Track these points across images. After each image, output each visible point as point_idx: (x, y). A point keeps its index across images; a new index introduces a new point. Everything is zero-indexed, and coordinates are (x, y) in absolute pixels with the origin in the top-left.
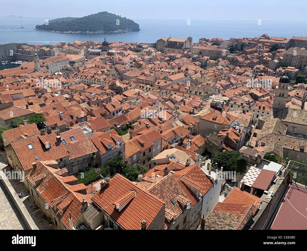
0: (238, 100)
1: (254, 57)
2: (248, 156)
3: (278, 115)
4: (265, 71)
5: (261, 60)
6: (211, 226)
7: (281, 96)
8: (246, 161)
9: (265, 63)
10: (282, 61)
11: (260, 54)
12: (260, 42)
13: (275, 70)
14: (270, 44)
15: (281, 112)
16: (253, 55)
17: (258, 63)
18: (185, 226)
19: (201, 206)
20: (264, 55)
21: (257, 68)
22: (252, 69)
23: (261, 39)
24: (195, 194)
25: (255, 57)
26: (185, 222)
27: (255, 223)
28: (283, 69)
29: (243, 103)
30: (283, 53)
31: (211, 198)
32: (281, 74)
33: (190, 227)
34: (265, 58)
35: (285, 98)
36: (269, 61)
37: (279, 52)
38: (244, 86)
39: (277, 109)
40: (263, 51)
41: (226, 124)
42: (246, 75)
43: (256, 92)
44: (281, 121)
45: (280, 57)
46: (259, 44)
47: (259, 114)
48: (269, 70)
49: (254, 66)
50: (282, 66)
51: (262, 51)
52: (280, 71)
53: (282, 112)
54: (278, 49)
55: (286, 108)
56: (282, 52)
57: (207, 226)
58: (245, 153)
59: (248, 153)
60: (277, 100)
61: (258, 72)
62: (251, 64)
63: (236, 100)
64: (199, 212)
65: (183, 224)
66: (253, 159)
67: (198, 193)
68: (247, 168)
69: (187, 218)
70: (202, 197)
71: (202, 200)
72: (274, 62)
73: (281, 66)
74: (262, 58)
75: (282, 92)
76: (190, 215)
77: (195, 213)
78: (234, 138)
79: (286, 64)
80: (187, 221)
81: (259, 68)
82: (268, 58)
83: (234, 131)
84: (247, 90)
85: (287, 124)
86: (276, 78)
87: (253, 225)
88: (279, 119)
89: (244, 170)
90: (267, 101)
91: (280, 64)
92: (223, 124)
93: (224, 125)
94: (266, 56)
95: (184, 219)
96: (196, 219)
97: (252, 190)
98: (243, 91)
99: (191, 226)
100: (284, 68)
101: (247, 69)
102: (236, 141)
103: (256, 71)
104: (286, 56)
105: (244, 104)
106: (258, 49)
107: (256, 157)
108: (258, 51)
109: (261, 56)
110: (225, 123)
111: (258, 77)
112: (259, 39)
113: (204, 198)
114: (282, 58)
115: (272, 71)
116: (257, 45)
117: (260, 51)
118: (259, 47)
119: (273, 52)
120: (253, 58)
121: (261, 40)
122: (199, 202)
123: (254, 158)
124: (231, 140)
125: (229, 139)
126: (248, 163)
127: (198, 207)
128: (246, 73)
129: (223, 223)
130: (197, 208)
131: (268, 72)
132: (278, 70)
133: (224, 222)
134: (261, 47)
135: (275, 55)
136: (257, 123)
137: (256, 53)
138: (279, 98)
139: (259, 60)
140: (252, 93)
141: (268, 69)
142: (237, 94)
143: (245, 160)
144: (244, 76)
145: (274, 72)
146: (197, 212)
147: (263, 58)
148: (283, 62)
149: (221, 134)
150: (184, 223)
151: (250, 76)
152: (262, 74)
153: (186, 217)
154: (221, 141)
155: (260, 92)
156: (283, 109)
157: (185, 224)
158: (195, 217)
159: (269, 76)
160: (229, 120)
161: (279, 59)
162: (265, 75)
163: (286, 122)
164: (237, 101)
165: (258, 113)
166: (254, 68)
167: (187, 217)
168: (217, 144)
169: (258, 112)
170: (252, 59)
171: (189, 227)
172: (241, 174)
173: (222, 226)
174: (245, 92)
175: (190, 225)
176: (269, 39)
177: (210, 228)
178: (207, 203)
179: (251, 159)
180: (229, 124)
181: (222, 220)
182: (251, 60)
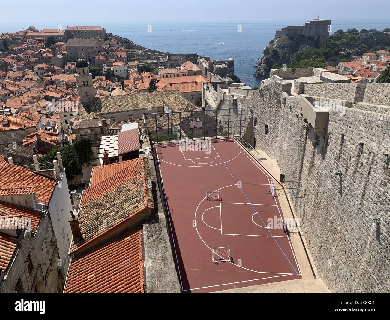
0: (30, 108)
1: (29, 55)
2: (89, 132)
3: (91, 109)
4: (51, 70)
5: (40, 58)
6: (94, 226)
7: (85, 85)
8: (89, 141)
9: (47, 60)
10: (67, 56)
11: (35, 51)
12: (29, 37)
13: (63, 67)
14: (43, 39)
15: (92, 105)
16: (27, 53)
17: (37, 62)
18: (35, 277)
19: (50, 226)
20: (42, 52)
21: (39, 69)
22: (33, 71)
23: (29, 32)
24: (29, 206)
25: (31, 56)
26: (32, 268)
27: (157, 182)
28: (72, 65)
29: (40, 109)
30: (64, 47)
31: (62, 210)
32: (71, 71)
33: (46, 276)
34: (44, 55)
35: (90, 87)
36: (50, 58)
37: (58, 46)
38: (32, 91)
39: (87, 103)
40: (38, 47)
41: (30, 126)
42: (29, 79)
43: (52, 94)
44: (97, 114)
45: (62, 51)
46: (28, 40)
47: (67, 119)
48: (55, 67)
49: (34, 66)
50: (70, 62)
51: (36, 46)
52: (69, 67)
53: (95, 105)
54: (56, 43)
55: (97, 98)
56: (62, 45)
57: (87, 232)
58: (82, 127)
59: (87, 125)
60: (82, 92)
61: (42, 73)
62: (29, 65)
63: (28, 108)
64: (52, 239)
65: (30, 275)
66: (97, 133)
67: (34, 203)
68: (93, 151)
69: (33, 259)
70: (47, 208)
71: (47, 214)
72: (58, 58)
73: (68, 62)
74: (40, 55)
75: (85, 80)
76: (37, 248)
77: (44, 244)
78: (51, 140)
79: (73, 59)
80: (35, 265)
81: (41, 68)
82: (48, 54)
83: (47, 132)
84: (39, 95)
85: (105, 116)
86: (69, 76)
87: (157, 186)
88: (94, 113)
89: (90, 156)
90: (70, 100)
91: (67, 60)
92: (25, 128)
93: (27, 128)
94: (44, 52)
95: (27, 261)
96: (50, 257)
97: (121, 158)
98: (33, 98)
99: (47, 272)
100: (73, 63)
101: (26, 71)
102: (55, 143)
103: (40, 73)
104: (68, 49)
105: (42, 110)
106: (30, 45)
107: (100, 126)
108: (31, 47)
109: (38, 53)
110: (28, 125)
111: (45, 79)
112: (26, 33)
113: (50, 209)
114: (65, 52)
115: (60, 68)
116: (26, 41)
117: (33, 47)
118: (30, 42)
119: (51, 46)
120: (28, 57)
121: (28, 34)
122: (44, 217)
123: (98, 130)
124: (48, 144)
125: (45, 144)
126: (92, 142)
127: (46, 231)
128: (26, 77)
129: (114, 206)
130: (44, 232)
131: (56, 70)
132: (66, 67)
133: (114, 204)
134: (33, 42)
135: (55, 50)
136: (69, 129)
137: (29, 50)
138: (84, 88)
139: (38, 59)
140: (47, 96)
141: (53, 66)
142: (26, 102)
143: (85, 139)
144: (26, 80)
145: (63, 70)
146: (48, 241)
147: (42, 55)
148: (69, 56)
149: (27, 142)
150: (30, 272)
151: (33, 79)
152: (49, 73)
153: (29, 256)
154: (34, 148)
155: (58, 93)
156: (94, 101)
157: (34, 272)
158: (48, 253)
159: (59, 75)
160: (32, 120)
161: (62, 54)
162: (54, 74)
163: (103, 114)
164: (31, 110)
165: (65, 118)
166: (35, 69)
167: (31, 255)
168: (29, 155)
169: (65, 116)
170: (26, 58)
171: (44, 276)
172: (88, 165)
173: (115, 211)
174: (36, 98)
175: (44, 272)
176: (38, 32)
177: (93, 230)
178: (59, 220)
179: (94, 134)
180: (35, 124)
181: (108, 204)
182: (26, 60)
